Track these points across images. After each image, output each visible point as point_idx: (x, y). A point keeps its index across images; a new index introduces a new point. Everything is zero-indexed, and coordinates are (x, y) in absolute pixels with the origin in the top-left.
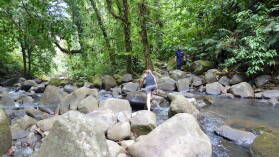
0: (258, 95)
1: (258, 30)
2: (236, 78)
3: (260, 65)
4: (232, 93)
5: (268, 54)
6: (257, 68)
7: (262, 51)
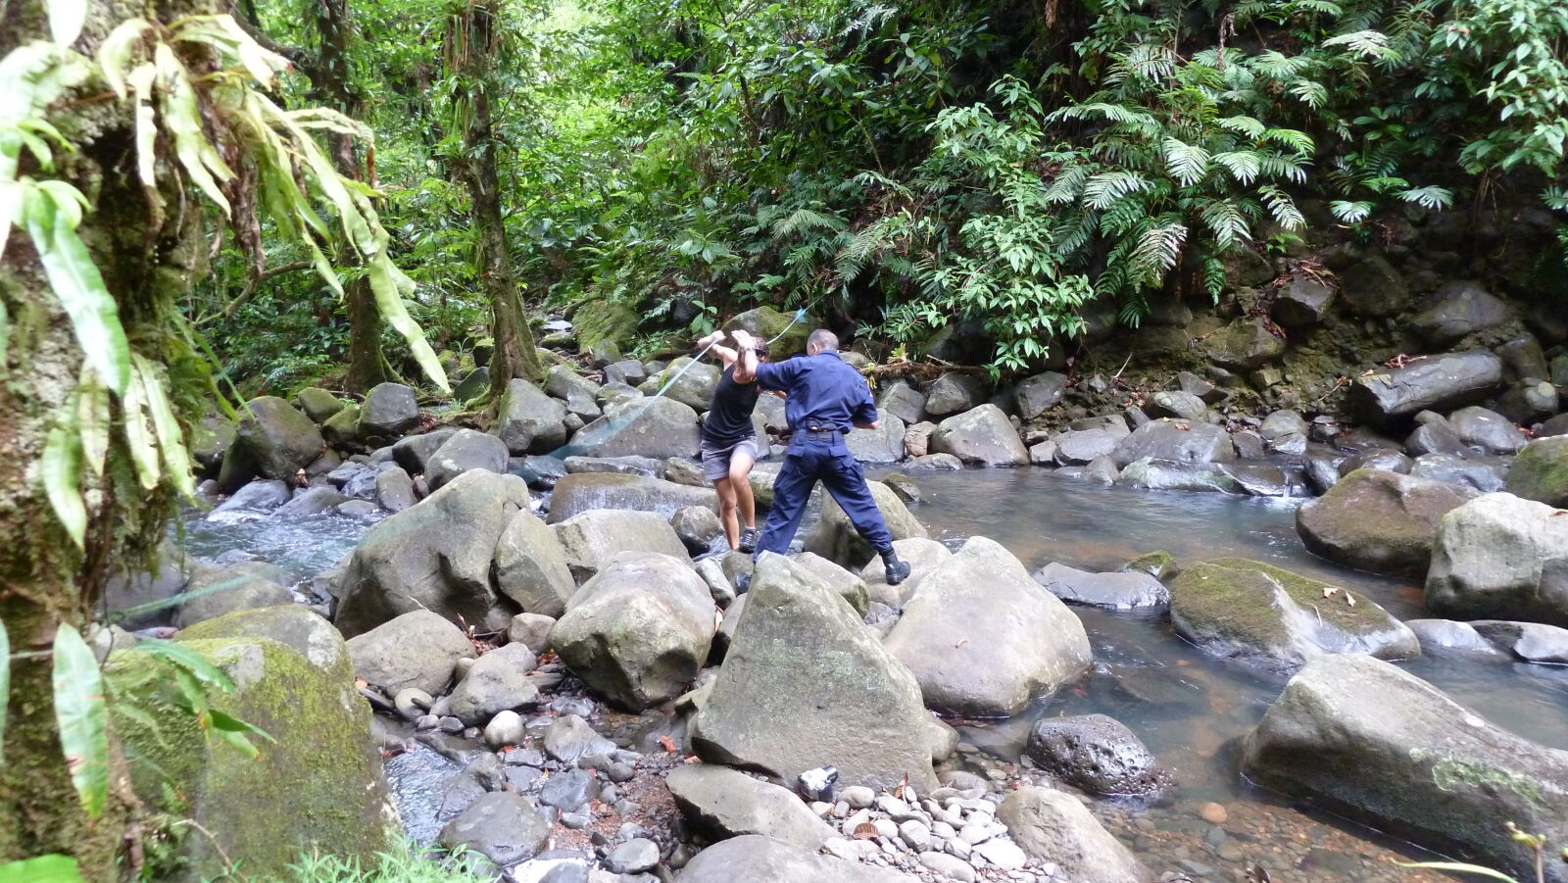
0: (1043, 452)
1: (1023, 193)
2: (949, 390)
3: (1040, 335)
4: (946, 448)
5: (1064, 293)
6: (1030, 347)
7: (1043, 280)
